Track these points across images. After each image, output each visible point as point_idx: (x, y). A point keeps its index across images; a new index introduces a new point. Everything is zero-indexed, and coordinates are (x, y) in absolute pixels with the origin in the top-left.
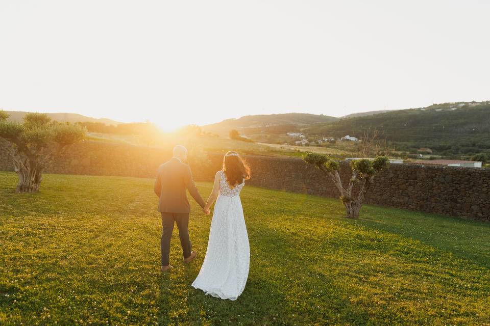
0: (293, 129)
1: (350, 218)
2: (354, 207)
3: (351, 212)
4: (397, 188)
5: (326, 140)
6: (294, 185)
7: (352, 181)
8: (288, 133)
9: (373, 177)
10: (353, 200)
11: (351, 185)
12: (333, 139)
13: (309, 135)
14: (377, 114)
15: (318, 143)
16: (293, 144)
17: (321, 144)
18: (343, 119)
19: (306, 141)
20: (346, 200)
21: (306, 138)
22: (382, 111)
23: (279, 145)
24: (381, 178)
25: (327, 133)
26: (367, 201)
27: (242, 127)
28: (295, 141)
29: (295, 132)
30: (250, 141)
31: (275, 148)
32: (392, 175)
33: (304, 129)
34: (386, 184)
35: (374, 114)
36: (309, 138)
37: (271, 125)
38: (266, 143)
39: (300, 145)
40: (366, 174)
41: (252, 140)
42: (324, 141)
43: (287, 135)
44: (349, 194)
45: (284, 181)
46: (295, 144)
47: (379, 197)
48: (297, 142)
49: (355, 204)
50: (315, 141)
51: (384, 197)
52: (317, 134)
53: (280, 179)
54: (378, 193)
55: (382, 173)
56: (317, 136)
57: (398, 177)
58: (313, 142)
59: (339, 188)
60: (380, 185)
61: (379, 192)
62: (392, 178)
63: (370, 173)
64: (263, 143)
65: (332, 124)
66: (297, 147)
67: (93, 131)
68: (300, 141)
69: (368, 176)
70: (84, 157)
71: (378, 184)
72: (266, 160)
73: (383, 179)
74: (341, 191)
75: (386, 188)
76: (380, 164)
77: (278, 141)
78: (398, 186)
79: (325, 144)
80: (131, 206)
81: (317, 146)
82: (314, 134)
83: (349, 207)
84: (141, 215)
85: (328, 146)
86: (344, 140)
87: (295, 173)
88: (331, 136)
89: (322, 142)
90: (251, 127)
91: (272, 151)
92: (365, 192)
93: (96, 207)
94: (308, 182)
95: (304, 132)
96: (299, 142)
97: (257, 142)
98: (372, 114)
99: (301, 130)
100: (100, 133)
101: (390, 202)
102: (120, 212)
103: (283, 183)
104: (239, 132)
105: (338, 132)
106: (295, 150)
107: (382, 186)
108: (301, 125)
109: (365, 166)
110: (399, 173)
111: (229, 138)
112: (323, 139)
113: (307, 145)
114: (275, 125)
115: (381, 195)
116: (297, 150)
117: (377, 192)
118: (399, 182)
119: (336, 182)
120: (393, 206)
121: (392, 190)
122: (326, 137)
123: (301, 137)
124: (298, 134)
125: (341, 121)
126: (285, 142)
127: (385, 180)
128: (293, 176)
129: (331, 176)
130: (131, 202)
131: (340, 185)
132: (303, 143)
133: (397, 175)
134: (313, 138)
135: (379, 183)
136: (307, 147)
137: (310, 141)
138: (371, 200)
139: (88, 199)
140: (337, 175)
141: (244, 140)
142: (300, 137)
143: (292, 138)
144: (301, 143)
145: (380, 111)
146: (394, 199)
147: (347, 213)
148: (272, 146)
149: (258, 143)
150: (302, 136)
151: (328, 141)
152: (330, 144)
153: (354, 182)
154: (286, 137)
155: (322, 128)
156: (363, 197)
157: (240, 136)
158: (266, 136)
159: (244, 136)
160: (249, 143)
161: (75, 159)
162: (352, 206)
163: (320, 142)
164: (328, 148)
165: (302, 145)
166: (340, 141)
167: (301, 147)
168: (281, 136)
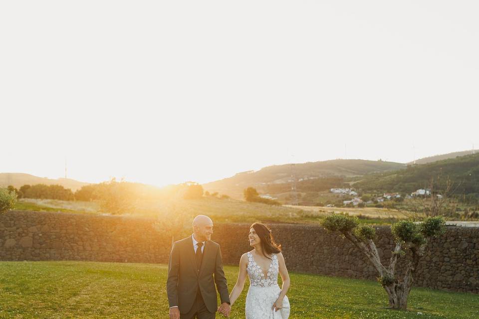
0: (339, 182)
1: (394, 308)
2: (399, 292)
3: (395, 300)
4: (474, 263)
5: (389, 197)
6: (327, 265)
7: (395, 255)
8: (332, 190)
9: (422, 247)
10: (397, 282)
11: (394, 260)
12: (399, 196)
13: (363, 190)
14: (462, 155)
15: (376, 202)
16: (339, 204)
17: (382, 204)
18: (412, 166)
19: (359, 200)
20: (387, 283)
21: (359, 196)
22: (470, 151)
23: (318, 207)
24: (451, 250)
25: (390, 187)
26: (418, 283)
27: (264, 183)
28: (343, 201)
29: (341, 188)
30: (275, 203)
31: (312, 211)
32: (466, 245)
33: (356, 182)
34: (458, 259)
35: (457, 157)
36: (364, 195)
37: (306, 179)
38: (299, 204)
39: (350, 206)
40: (411, 243)
41: (279, 202)
42: (385, 199)
43: (331, 192)
44: (391, 274)
45: (312, 259)
46: (343, 204)
47: (450, 279)
48: (345, 202)
49: (400, 288)
50: (373, 200)
51: (458, 277)
52: (375, 189)
53: (307, 256)
54: (448, 272)
55: (451, 241)
56: (375, 191)
57: (474, 246)
58: (370, 202)
59: (375, 265)
60: (451, 259)
61: (449, 270)
62: (466, 248)
63: (417, 241)
64: (294, 205)
65: (398, 173)
66: (345, 209)
67: (47, 198)
68: (350, 199)
69: (414, 245)
70: (23, 234)
71: (446, 259)
72: (285, 229)
73: (453, 250)
74: (380, 270)
75: (460, 264)
76: (432, 228)
77: (318, 202)
78: (476, 260)
79: (386, 203)
80: (72, 301)
81: (376, 207)
82: (371, 189)
83: (392, 293)
84: (83, 313)
85: (393, 207)
86: (415, 197)
87: (328, 248)
88: (396, 191)
89: (382, 200)
90: (278, 182)
91: (307, 217)
92: (413, 269)
93: (22, 304)
94: (347, 259)
95: (356, 187)
96: (350, 201)
97: (286, 204)
98: (455, 157)
99: (351, 183)
100: (56, 200)
101: (467, 285)
102: (55, 309)
103: (312, 262)
104: (258, 191)
105: (406, 184)
106: (342, 214)
107: (453, 261)
108: (351, 176)
109: (408, 231)
110: (475, 240)
111: (243, 199)
112: (385, 196)
113: (361, 206)
114: (312, 178)
115: (452, 275)
116: (344, 213)
117: (446, 271)
118: (476, 255)
119: (372, 256)
120: (472, 290)
121: (468, 267)
122: (389, 192)
123: (352, 195)
124: (347, 190)
125: (411, 168)
126: (328, 202)
127: (456, 253)
128: (326, 251)
129: (363, 249)
130: (75, 295)
131: (377, 261)
132: (355, 204)
133: (472, 245)
134: (369, 195)
135: (449, 257)
136: (360, 209)
137: (365, 199)
138: (439, 283)
139: (15, 293)
140: (373, 246)
141: (266, 202)
142: (350, 194)
143: (338, 197)
144: (351, 203)
145: (466, 152)
146: (471, 280)
147: (390, 301)
148: (306, 208)
149: (287, 206)
150: (353, 193)
151: (391, 198)
152: (395, 203)
153: (398, 256)
154: (330, 195)
155: (381, 180)
156: (410, 277)
157: (259, 196)
158: (299, 195)
159: (267, 197)
160: (274, 206)
161: (10, 238)
162: (396, 291)
163: (380, 200)
164: (391, 210)
165: (353, 207)
166: (410, 197)
167: (351, 209)
168: (321, 194)
